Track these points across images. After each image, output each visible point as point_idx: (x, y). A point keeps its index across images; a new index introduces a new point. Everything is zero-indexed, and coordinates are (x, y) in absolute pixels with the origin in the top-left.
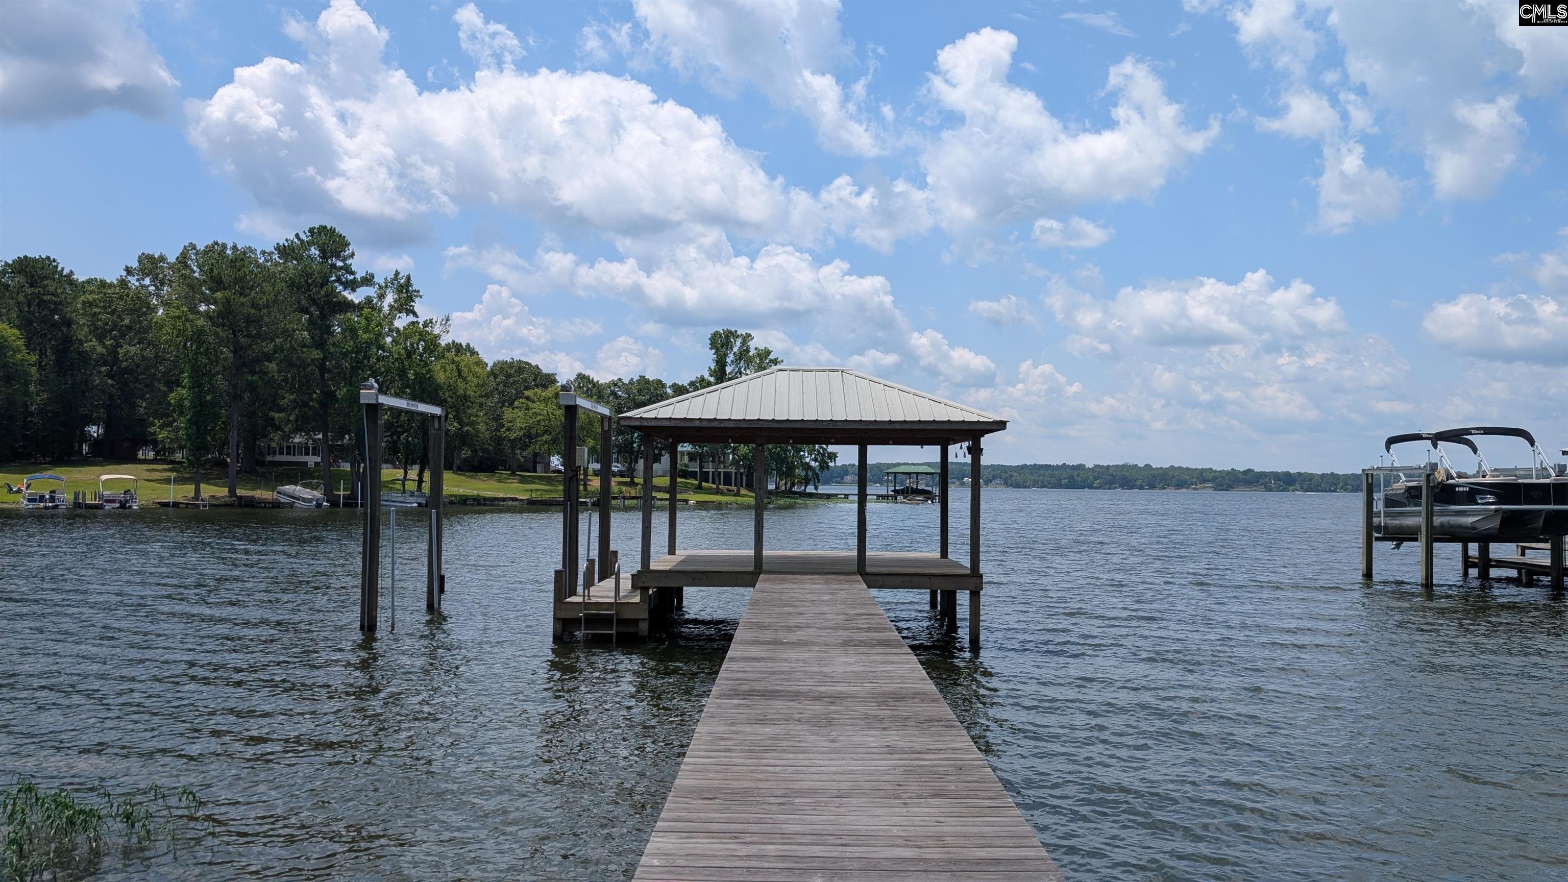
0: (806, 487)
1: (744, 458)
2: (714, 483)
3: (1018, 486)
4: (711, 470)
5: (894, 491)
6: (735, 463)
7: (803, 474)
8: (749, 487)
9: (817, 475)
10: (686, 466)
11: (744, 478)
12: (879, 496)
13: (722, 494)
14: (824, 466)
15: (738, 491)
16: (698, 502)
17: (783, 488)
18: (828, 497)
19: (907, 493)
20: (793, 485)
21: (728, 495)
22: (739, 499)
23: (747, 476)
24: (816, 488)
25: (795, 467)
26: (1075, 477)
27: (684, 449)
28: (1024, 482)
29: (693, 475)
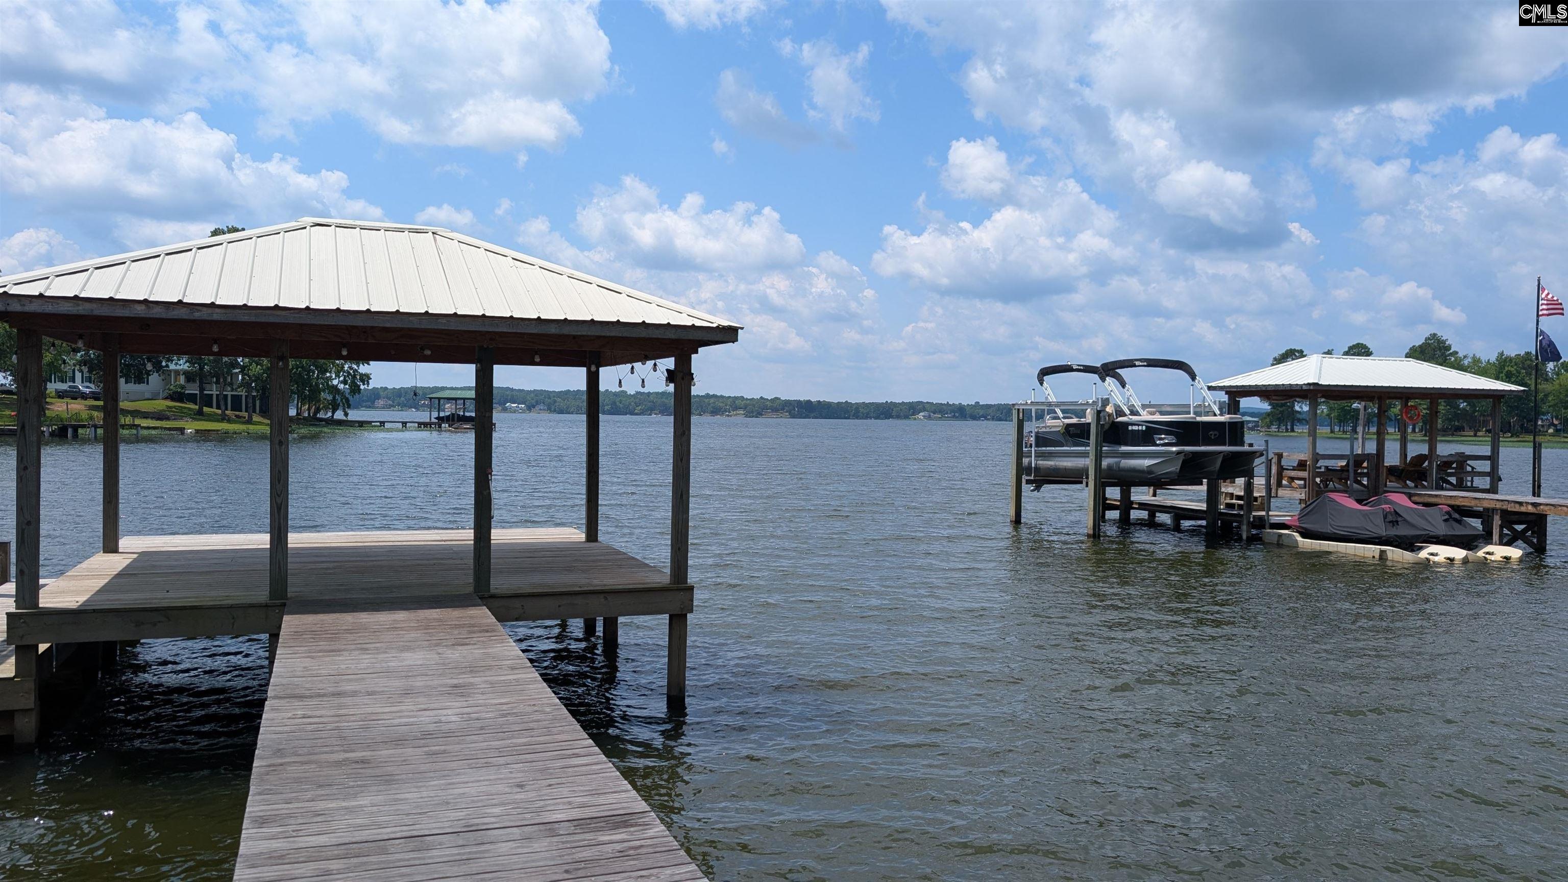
0: (333, 413)
1: (257, 378)
2: (218, 407)
3: (561, 412)
4: (215, 393)
5: (438, 418)
6: (245, 385)
7: (330, 398)
8: (264, 412)
9: (347, 400)
10: (183, 387)
11: (258, 403)
12: (420, 424)
13: (229, 421)
14: (355, 389)
15: (250, 417)
16: (197, 431)
17: (306, 415)
18: (361, 424)
19: (453, 420)
20: (318, 410)
21: (235, 422)
22: (251, 427)
23: (261, 399)
24: (346, 414)
25: (319, 391)
26: (618, 403)
27: (178, 367)
28: (568, 408)
29: (192, 398)
